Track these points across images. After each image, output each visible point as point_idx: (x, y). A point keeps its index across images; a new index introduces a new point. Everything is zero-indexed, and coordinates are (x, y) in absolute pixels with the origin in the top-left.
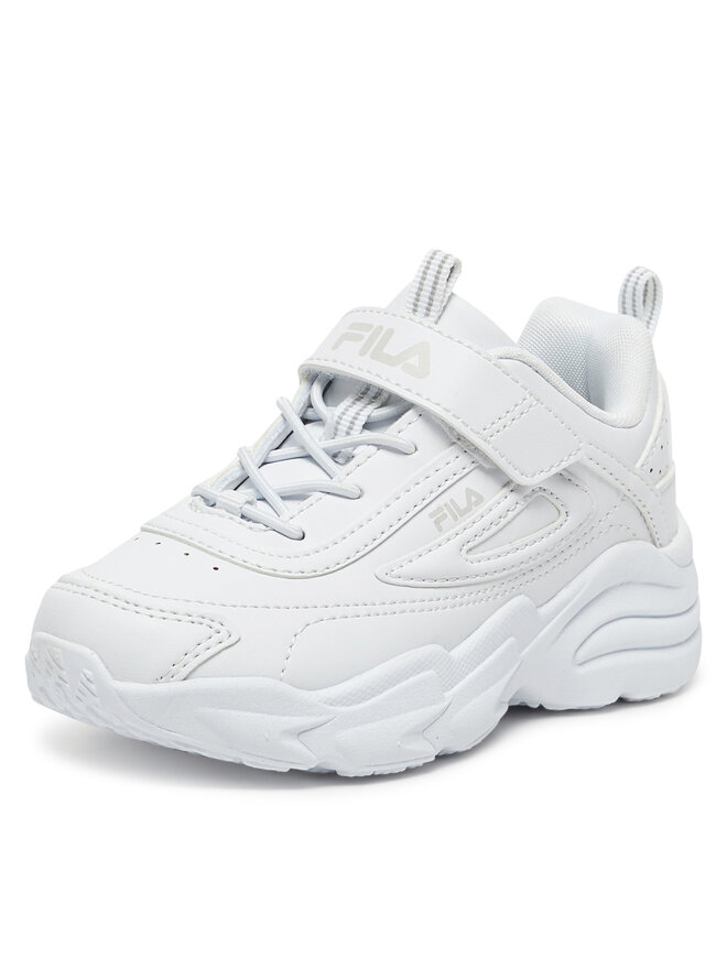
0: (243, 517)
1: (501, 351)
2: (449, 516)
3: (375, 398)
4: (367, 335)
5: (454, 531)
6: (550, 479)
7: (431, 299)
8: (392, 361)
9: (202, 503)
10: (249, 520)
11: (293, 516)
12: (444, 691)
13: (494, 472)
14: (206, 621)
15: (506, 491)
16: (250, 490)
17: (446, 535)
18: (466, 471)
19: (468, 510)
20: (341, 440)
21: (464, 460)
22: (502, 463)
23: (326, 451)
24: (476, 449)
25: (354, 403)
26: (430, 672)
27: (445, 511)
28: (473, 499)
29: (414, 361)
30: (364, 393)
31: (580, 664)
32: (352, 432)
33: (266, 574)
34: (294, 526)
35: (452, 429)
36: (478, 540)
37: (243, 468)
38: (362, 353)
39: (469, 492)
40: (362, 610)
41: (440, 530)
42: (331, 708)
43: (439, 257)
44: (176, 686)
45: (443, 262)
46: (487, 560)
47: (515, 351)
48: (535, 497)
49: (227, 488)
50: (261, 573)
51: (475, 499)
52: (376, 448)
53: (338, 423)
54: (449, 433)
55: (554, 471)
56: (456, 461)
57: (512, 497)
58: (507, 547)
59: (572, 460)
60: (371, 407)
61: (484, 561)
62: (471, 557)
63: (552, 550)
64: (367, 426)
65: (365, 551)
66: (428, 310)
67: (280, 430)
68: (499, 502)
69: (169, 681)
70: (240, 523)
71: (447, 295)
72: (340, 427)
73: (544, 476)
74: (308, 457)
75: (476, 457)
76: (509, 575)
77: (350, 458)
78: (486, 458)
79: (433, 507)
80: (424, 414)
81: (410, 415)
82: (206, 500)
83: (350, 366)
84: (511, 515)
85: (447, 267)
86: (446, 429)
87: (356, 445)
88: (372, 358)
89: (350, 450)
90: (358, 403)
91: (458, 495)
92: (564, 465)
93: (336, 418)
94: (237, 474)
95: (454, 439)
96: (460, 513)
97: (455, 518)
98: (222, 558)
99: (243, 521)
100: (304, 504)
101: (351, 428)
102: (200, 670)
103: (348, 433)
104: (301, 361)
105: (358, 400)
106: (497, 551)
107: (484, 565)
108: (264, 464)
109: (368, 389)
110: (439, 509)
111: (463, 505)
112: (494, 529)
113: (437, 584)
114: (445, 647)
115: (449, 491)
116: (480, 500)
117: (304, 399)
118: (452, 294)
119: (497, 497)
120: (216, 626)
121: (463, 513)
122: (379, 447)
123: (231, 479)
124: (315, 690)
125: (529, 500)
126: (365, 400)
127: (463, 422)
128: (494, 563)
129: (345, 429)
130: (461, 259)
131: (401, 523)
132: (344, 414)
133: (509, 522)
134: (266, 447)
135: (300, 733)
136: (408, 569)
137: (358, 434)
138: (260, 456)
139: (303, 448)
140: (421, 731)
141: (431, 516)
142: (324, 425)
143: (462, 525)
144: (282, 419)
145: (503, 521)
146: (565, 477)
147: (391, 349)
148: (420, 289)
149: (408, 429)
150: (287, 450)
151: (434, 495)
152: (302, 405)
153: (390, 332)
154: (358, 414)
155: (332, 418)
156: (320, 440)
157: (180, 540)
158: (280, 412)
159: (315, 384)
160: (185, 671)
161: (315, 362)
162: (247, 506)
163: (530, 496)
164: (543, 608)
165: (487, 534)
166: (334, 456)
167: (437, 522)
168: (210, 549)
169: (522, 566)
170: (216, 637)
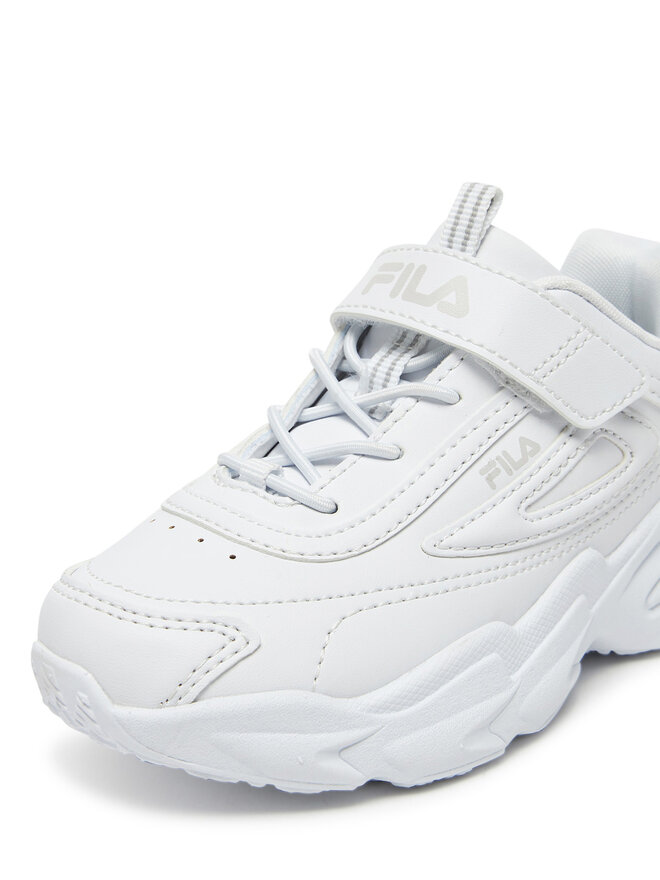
0: (268, 489)
1: (548, 281)
2: (503, 471)
3: (412, 345)
4: (398, 275)
5: (509, 487)
6: (611, 420)
7: (468, 233)
8: (424, 300)
9: (226, 475)
10: (275, 493)
11: (326, 484)
12: (510, 674)
13: (550, 416)
14: (218, 627)
15: (563, 437)
16: (281, 456)
17: (500, 493)
18: (518, 418)
19: (524, 461)
20: (378, 392)
21: (514, 407)
22: (558, 405)
23: (362, 407)
24: (528, 393)
25: (389, 353)
26: (494, 656)
27: (498, 466)
28: (529, 448)
29: (451, 298)
30: (400, 341)
31: (652, 609)
32: (388, 384)
33: (291, 559)
34: (324, 499)
35: (499, 372)
36: (537, 494)
37: (272, 431)
38: (393, 294)
39: (523, 441)
40: (409, 592)
41: (493, 487)
42: (376, 715)
43: (478, 189)
44: (184, 710)
45: (482, 193)
46: (548, 517)
47: (564, 280)
48: (595, 440)
49: (255, 455)
50: (286, 558)
51: (530, 449)
52: (413, 401)
53: (374, 376)
54: (495, 377)
55: (618, 409)
56: (504, 408)
57: (571, 444)
58: (570, 499)
59: (637, 395)
60: (408, 356)
61: (547, 517)
62: (531, 514)
63: (618, 495)
64: (404, 377)
65: (408, 521)
66: (464, 244)
67: (313, 386)
68: (557, 450)
69: (176, 705)
70: (265, 498)
71: (486, 228)
72: (375, 379)
73: (607, 416)
74: (343, 415)
75: (529, 402)
76: (574, 529)
77: (387, 413)
78: (539, 401)
79: (484, 462)
80: (466, 358)
81: (450, 361)
82: (231, 470)
83: (381, 310)
84: (572, 462)
85: (487, 198)
86: (493, 373)
87: (394, 398)
88: (403, 298)
89: (387, 403)
90: (394, 352)
91: (511, 446)
92: (628, 402)
93: (370, 371)
94: (266, 439)
95: (503, 383)
96: (512, 467)
97: (510, 472)
98: (240, 543)
99: (269, 495)
100: (335, 470)
101: (387, 380)
102: (213, 689)
103: (384, 386)
104: (331, 310)
105: (394, 348)
106: (558, 504)
107: (546, 522)
108: (298, 424)
109: (404, 335)
110: (491, 464)
111: (517, 456)
112: (554, 480)
113: (494, 550)
114: (508, 623)
115: (500, 442)
116: (536, 449)
117: (337, 350)
118: (491, 226)
119: (555, 444)
120: (231, 632)
121: (518, 465)
122: (418, 399)
123: (259, 444)
124: (356, 696)
125: (591, 444)
126: (402, 348)
127: (511, 364)
128: (558, 518)
129: (381, 381)
130: (502, 189)
131: (449, 483)
132: (379, 365)
133: (570, 471)
134: (298, 406)
135: (341, 750)
136: (459, 536)
137: (395, 386)
138: (291, 416)
139: (336, 404)
140: (486, 726)
141: (482, 472)
142: (358, 378)
143: (518, 480)
144: (313, 374)
145: (564, 471)
146: (627, 416)
147: (425, 287)
148: (456, 224)
149: (449, 376)
150: (321, 408)
151: (484, 448)
152: (336, 356)
153: (423, 269)
154: (394, 364)
155: (366, 370)
156: (355, 395)
157: (196, 522)
158: (312, 368)
159: (348, 333)
160: (194, 692)
161: (344, 310)
162: (272, 477)
163: (591, 439)
164: (611, 557)
165: (546, 487)
166: (371, 412)
167: (490, 479)
168: (228, 533)
169: (588, 518)
170: (231, 646)
